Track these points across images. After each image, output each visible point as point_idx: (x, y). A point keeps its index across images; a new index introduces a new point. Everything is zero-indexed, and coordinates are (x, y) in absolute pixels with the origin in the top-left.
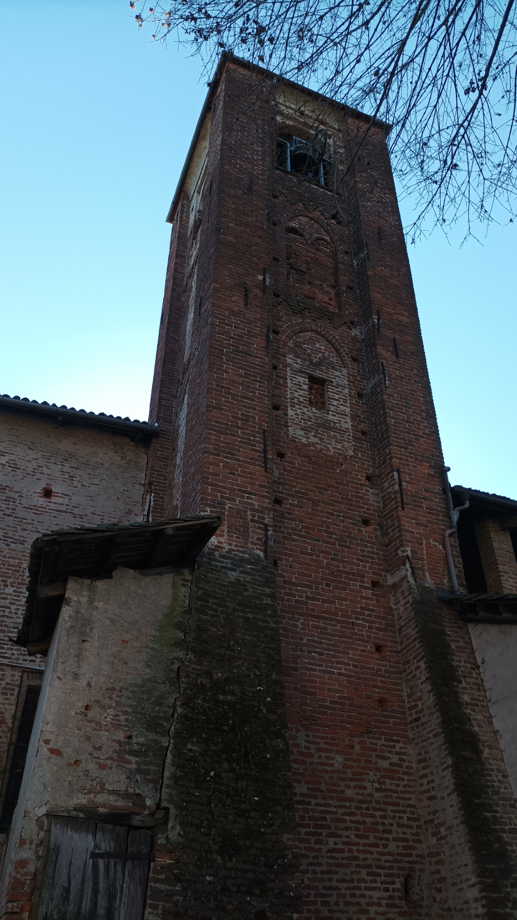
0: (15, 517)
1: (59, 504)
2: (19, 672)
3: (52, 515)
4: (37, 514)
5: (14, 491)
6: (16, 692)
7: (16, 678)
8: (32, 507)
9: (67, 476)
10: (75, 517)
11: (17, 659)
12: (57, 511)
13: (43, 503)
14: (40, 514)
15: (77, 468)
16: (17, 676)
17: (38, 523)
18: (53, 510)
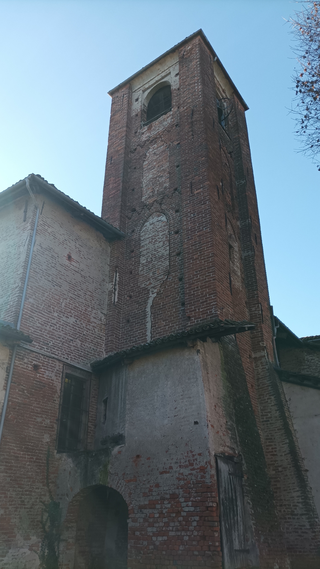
0: (56, 269)
1: (75, 266)
2: (62, 364)
3: (72, 273)
4: (66, 270)
5: (55, 252)
6: (61, 376)
7: (61, 367)
8: (63, 265)
9: (77, 250)
10: (82, 277)
11: (61, 357)
12: (74, 271)
13: (68, 264)
14: (67, 271)
15: (82, 246)
16: (61, 366)
17: (67, 276)
18: (73, 270)
